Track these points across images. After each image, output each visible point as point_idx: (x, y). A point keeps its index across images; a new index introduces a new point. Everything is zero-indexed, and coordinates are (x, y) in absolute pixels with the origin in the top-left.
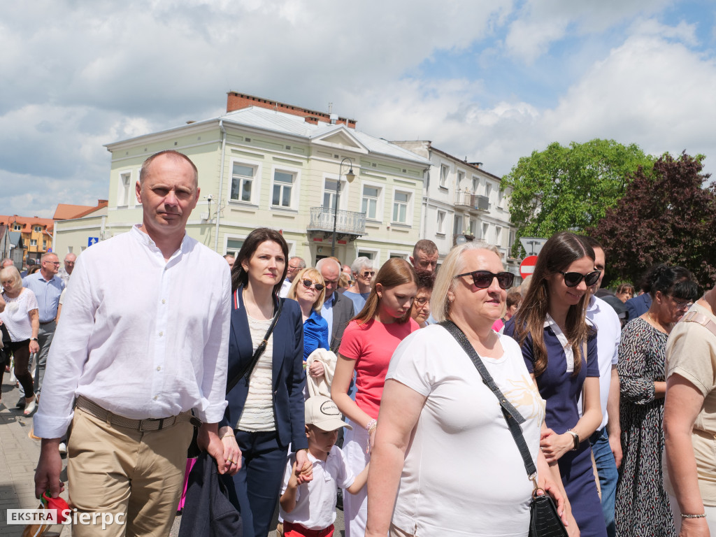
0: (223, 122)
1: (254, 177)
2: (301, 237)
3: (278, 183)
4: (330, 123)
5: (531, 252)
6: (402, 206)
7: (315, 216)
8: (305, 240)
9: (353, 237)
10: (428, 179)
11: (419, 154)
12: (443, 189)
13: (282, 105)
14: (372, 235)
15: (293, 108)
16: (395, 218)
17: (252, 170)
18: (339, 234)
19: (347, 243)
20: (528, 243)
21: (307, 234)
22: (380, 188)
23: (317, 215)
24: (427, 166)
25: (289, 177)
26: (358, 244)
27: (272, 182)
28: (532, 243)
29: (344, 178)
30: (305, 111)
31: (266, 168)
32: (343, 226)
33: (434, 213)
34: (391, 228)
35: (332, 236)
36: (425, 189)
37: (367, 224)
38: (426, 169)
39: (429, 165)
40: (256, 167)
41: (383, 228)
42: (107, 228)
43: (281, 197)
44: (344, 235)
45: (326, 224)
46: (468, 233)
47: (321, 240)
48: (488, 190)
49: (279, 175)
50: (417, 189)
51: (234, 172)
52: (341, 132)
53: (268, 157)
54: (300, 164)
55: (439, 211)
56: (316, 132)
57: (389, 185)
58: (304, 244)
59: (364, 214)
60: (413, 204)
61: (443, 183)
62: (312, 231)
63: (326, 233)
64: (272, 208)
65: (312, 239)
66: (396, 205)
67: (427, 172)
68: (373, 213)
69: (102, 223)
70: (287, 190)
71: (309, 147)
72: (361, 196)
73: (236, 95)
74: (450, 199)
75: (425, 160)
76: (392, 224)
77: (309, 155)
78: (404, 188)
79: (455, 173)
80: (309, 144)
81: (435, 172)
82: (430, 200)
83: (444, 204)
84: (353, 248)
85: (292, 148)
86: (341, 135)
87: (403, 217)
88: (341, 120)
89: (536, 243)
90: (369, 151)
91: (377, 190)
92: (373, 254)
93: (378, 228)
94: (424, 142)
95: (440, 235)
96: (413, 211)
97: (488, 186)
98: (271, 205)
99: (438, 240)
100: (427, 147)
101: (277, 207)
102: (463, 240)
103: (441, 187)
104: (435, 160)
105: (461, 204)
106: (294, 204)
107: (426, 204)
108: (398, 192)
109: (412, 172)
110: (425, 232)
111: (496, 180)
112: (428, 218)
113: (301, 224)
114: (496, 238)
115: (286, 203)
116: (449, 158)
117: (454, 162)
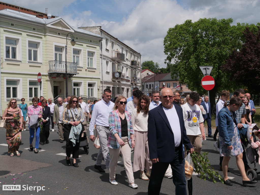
1: (17, 45)
2: (45, 77)
3: (30, 49)
4: (48, 18)
5: (206, 74)
6: (91, 59)
7: (52, 65)
8: (47, 78)
9: (71, 75)
10: (101, 45)
12: (107, 50)
13: (22, 9)
14: (81, 74)
15: (28, 10)
16: (88, 66)
17: (16, 41)
19: (68, 79)
21: (48, 75)
22: (81, 50)
23: (53, 65)
25: (36, 45)
26: (73, 79)
27: (27, 48)
28: (205, 69)
30: (34, 12)
31: (23, 40)
33: (104, 62)
34: (88, 70)
36: (101, 50)
37: (78, 69)
38: (100, 40)
39: (102, 38)
41: (83, 70)
43: (32, 56)
46: (119, 71)
47: (55, 78)
49: (31, 44)
50: (97, 50)
51: (6, 43)
52: (61, 21)
53: (24, 34)
54: (41, 38)
55: (106, 61)
57: (84, 48)
58: (47, 81)
60: (96, 58)
61: (107, 47)
62: (51, 74)
63: (58, 73)
64: (29, 62)
65: (51, 78)
66: (88, 58)
67: (100, 42)
68: (78, 63)
70: (35, 52)
71: (45, 29)
72: (72, 54)
74: (109, 55)
75: (99, 36)
76: (88, 68)
77: (45, 33)
78: (92, 50)
79: (111, 42)
80: (44, 27)
81: (104, 41)
82: (104, 56)
83: (108, 57)
84: (71, 81)
85: (36, 29)
86: (60, 23)
87: (92, 63)
88: (53, 17)
89: (208, 68)
90: (75, 31)
91: (79, 51)
92: (79, 84)
93: (81, 70)
94: (98, 27)
95: (108, 73)
96: (96, 61)
97: (122, 48)
98: (28, 60)
99: (107, 75)
100: (99, 29)
101: (30, 61)
102: (118, 74)
103: (106, 49)
104: (103, 36)
105: (114, 57)
106: (39, 60)
107: (101, 57)
108: (88, 52)
109: (95, 42)
110: (102, 71)
111: (125, 46)
112: (103, 64)
113: (45, 71)
114: (127, 73)
115: (35, 59)
116: (108, 35)
117: (110, 37)
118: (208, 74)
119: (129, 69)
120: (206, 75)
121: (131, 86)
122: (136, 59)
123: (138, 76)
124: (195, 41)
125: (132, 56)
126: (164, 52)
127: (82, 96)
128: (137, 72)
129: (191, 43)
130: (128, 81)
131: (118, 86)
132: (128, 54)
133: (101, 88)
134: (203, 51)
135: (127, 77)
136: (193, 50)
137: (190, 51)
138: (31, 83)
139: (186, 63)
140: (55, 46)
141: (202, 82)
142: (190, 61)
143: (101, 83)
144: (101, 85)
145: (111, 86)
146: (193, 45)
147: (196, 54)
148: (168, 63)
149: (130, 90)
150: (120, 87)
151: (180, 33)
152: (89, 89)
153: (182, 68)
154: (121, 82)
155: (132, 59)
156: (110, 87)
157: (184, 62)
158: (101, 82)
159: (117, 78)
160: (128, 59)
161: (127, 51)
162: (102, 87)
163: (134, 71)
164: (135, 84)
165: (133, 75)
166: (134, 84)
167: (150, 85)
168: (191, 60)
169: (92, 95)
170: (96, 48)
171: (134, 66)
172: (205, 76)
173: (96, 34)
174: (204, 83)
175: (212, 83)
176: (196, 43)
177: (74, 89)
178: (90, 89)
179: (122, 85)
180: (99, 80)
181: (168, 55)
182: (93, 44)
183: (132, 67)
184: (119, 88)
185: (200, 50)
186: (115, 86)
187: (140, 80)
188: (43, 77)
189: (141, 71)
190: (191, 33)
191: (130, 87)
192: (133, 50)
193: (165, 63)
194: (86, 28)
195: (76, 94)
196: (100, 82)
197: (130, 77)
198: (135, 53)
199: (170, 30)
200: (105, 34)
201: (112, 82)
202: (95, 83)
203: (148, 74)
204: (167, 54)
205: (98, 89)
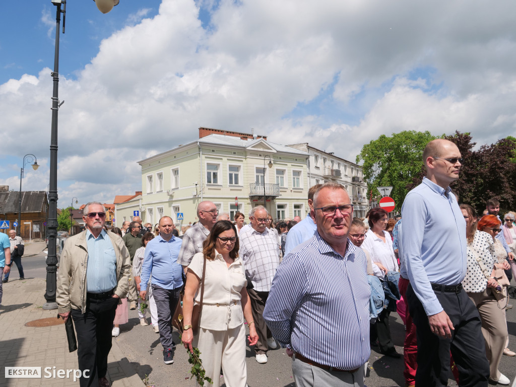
0: (200, 143)
1: (218, 170)
2: (246, 200)
3: (231, 172)
4: (253, 139)
6: (297, 178)
8: (249, 201)
9: (273, 198)
10: (309, 163)
11: (303, 151)
12: (317, 168)
13: (228, 132)
14: (284, 195)
15: (233, 133)
16: (294, 186)
17: (216, 167)
18: (266, 196)
19: (271, 201)
20: (382, 190)
21: (249, 198)
22: (285, 170)
23: (254, 188)
25: (237, 168)
26: (277, 201)
27: (228, 172)
28: (384, 190)
29: (267, 167)
30: (240, 134)
31: (224, 165)
32: (269, 192)
33: (314, 181)
34: (293, 191)
35: (263, 198)
36: (308, 169)
37: (281, 190)
38: (307, 157)
39: (309, 156)
40: (219, 165)
41: (288, 191)
42: (143, 205)
43: (233, 179)
44: (269, 196)
45: (260, 191)
47: (257, 201)
48: (339, 167)
49: (232, 168)
50: (304, 169)
51: (208, 169)
52: (261, 142)
53: (225, 159)
54: (242, 161)
55: (316, 180)
56: (248, 143)
57: (289, 168)
58: (248, 204)
59: (278, 184)
60: (303, 177)
61: (317, 164)
62: (252, 196)
63: (259, 196)
64: (229, 186)
65: (252, 201)
66: (294, 178)
67: (308, 159)
68: (282, 184)
69: (140, 203)
70: (236, 176)
71: (246, 152)
72: (275, 175)
73: (203, 129)
74: (321, 172)
75: (306, 153)
76: (293, 189)
77: (246, 156)
78: (297, 169)
79: (322, 159)
80: (245, 150)
81: (312, 159)
82: (311, 174)
83: (318, 176)
84: (274, 203)
85: (236, 153)
86: (261, 144)
87: (298, 183)
88: (259, 137)
89: (387, 189)
90: (277, 151)
91: (283, 171)
92: (284, 206)
93: (285, 191)
94: (305, 144)
96: (303, 181)
97: (339, 164)
98: (229, 184)
100: (306, 146)
101: (232, 185)
104: (311, 153)
105: (326, 175)
106: (240, 183)
107: (309, 176)
108: (294, 171)
109: (300, 160)
111: (343, 161)
113: (246, 193)
115: (236, 182)
116: (318, 151)
117: (321, 153)
118: (387, 196)
119: (350, 186)
120: (384, 196)
122: (359, 174)
123: (364, 194)
125: (354, 171)
128: (362, 189)
132: (347, 169)
138: (232, 207)
140: (256, 168)
141: (381, 203)
152: (295, 211)
155: (353, 174)
160: (346, 176)
161: (345, 166)
163: (357, 188)
165: (356, 193)
166: (357, 203)
170: (302, 166)
174: (383, 205)
175: (392, 204)
177: (279, 212)
178: (297, 211)
182: (299, 162)
183: (353, 184)
188: (239, 200)
195: (281, 217)
198: (358, 167)
199: (365, 146)
200: (314, 151)
202: (302, 205)
205: (306, 211)
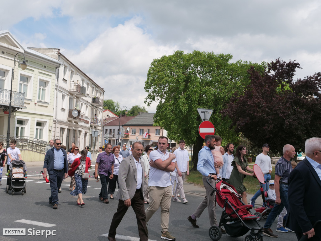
5: (204, 118)
6: (43, 89)
9: (15, 109)
10: (58, 73)
11: (52, 56)
16: (39, 98)
18: (6, 107)
20: (202, 112)
22: (30, 77)
24: (58, 65)
26: (17, 114)
28: (204, 112)
33: (60, 95)
34: (38, 104)
36: (56, 80)
37: (26, 101)
38: (58, 66)
39: (60, 64)
41: (32, 104)
46: (78, 108)
50: (52, 79)
52: (7, 36)
55: (63, 94)
57: (36, 75)
60: (50, 89)
61: (65, 76)
66: (40, 89)
67: (57, 69)
68: (26, 94)
72: (19, 82)
74: (67, 87)
75: (56, 61)
76: (38, 102)
78: (45, 78)
79: (70, 71)
81: (61, 69)
82: (60, 87)
83: (65, 90)
84: (14, 117)
86: (6, 38)
87: (43, 96)
89: (207, 112)
90: (25, 51)
91: (27, 78)
92: (25, 121)
93: (29, 104)
94: (55, 49)
95: (63, 110)
96: (50, 93)
97: (83, 80)
99: (62, 113)
100: (57, 53)
102: (76, 112)
103: (64, 79)
104: (61, 61)
105: (72, 90)
107: (57, 89)
108: (41, 80)
109: (50, 68)
110: (56, 107)
111: (87, 77)
112: (58, 98)
114: (86, 112)
116: (68, 61)
117: (70, 64)
118: (207, 119)
119: (90, 107)
120: (205, 120)
121: (91, 129)
122: (98, 95)
123: (100, 117)
124: (186, 78)
125: (94, 91)
126: (145, 88)
127: (29, 138)
128: (98, 112)
129: (182, 79)
130: (87, 122)
131: (75, 127)
132: (89, 87)
133: (53, 130)
134: (197, 90)
135: (87, 117)
136: (183, 88)
137: (180, 89)
139: (174, 104)
141: (200, 128)
142: (179, 101)
143: (54, 123)
144: (54, 125)
145: (67, 127)
146: (184, 82)
147: (187, 93)
148: (148, 103)
149: (88, 134)
150: (77, 129)
151: (168, 66)
152: (37, 129)
153: (169, 109)
154: (78, 123)
155: (94, 95)
156: (65, 128)
157: (172, 103)
158: (55, 121)
159: (75, 118)
160: (88, 95)
161: (88, 84)
162: (55, 127)
163: (95, 110)
164: (95, 127)
165: (94, 116)
166: (93, 127)
167: (110, 130)
168: (181, 100)
169: (40, 138)
170: (51, 76)
171: (95, 104)
172: (203, 121)
173: (52, 59)
174: (202, 130)
175: (211, 130)
176: (188, 80)
177: (18, 128)
178: (39, 130)
179: (79, 127)
180: (52, 118)
181: (149, 93)
182: (47, 70)
183: (93, 106)
184: (75, 130)
185: (193, 89)
186: (71, 128)
187: (102, 123)
189: (102, 111)
190: (182, 66)
191: (89, 130)
192: (96, 84)
193: (145, 102)
194: (39, 49)
195: (19, 134)
196: (52, 121)
197: (89, 118)
198: (98, 88)
199: (155, 61)
200: (64, 59)
201: (68, 122)
202: (46, 122)
203: (108, 116)
204: (148, 91)
205: (50, 130)
